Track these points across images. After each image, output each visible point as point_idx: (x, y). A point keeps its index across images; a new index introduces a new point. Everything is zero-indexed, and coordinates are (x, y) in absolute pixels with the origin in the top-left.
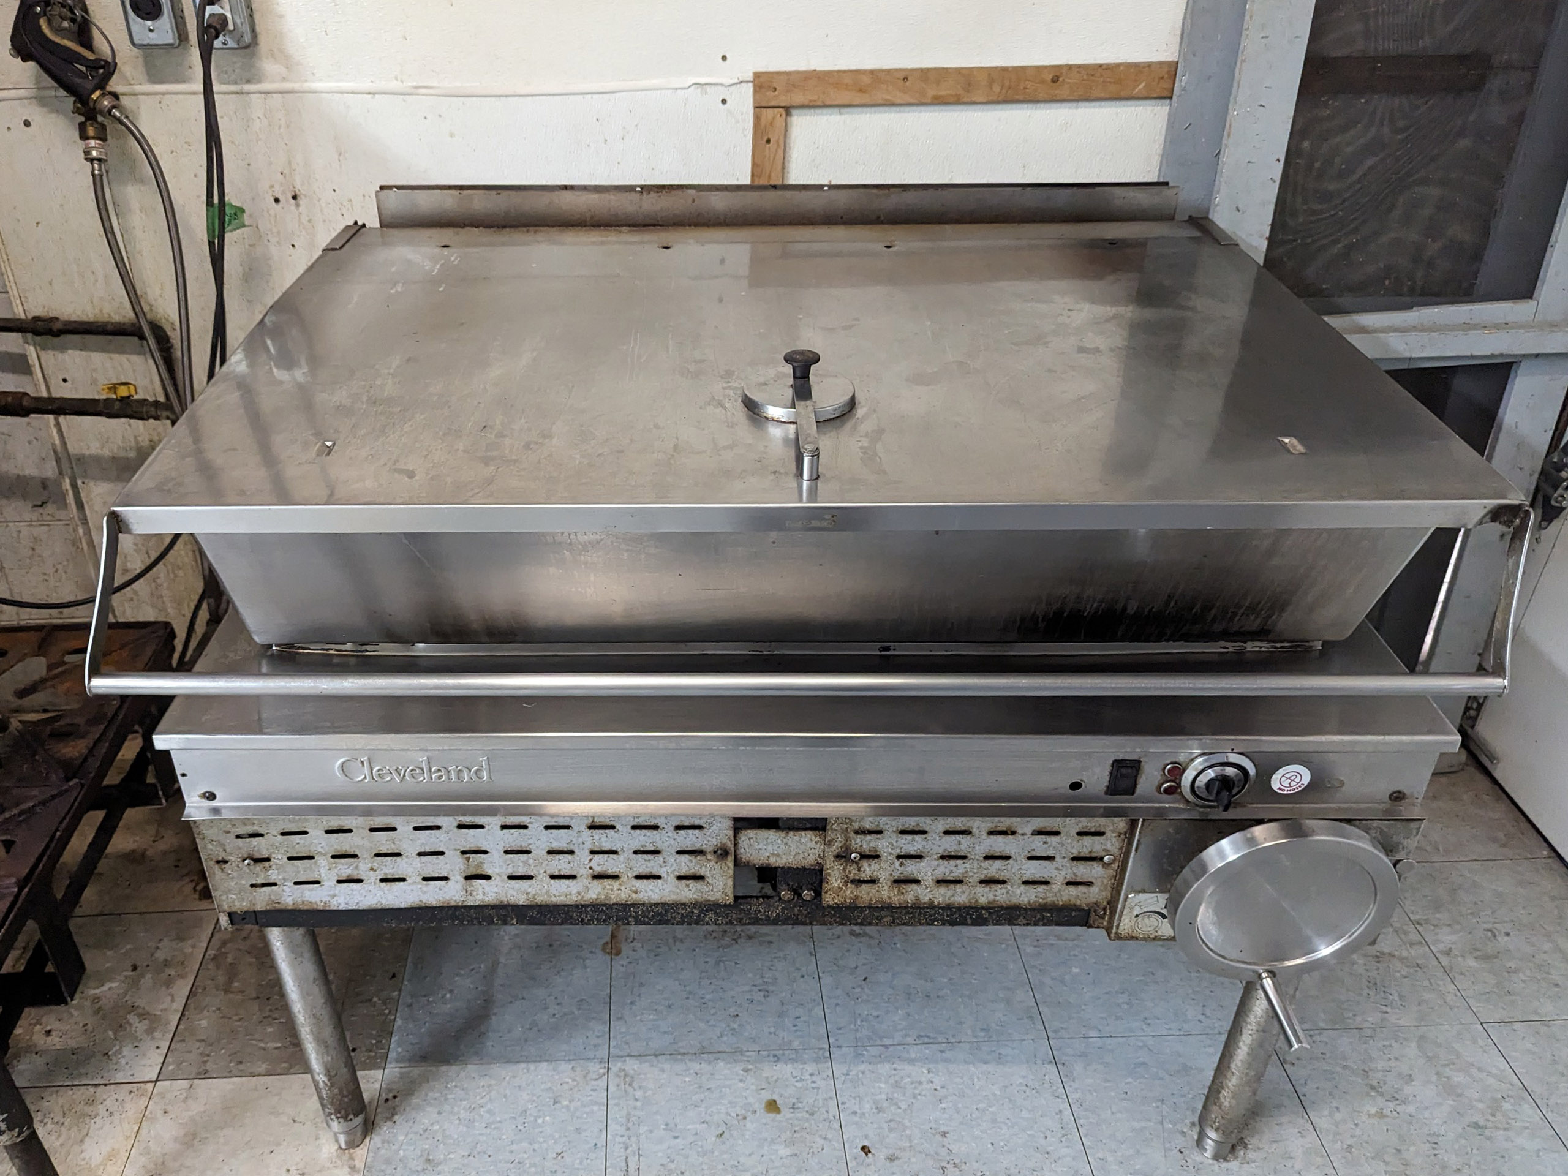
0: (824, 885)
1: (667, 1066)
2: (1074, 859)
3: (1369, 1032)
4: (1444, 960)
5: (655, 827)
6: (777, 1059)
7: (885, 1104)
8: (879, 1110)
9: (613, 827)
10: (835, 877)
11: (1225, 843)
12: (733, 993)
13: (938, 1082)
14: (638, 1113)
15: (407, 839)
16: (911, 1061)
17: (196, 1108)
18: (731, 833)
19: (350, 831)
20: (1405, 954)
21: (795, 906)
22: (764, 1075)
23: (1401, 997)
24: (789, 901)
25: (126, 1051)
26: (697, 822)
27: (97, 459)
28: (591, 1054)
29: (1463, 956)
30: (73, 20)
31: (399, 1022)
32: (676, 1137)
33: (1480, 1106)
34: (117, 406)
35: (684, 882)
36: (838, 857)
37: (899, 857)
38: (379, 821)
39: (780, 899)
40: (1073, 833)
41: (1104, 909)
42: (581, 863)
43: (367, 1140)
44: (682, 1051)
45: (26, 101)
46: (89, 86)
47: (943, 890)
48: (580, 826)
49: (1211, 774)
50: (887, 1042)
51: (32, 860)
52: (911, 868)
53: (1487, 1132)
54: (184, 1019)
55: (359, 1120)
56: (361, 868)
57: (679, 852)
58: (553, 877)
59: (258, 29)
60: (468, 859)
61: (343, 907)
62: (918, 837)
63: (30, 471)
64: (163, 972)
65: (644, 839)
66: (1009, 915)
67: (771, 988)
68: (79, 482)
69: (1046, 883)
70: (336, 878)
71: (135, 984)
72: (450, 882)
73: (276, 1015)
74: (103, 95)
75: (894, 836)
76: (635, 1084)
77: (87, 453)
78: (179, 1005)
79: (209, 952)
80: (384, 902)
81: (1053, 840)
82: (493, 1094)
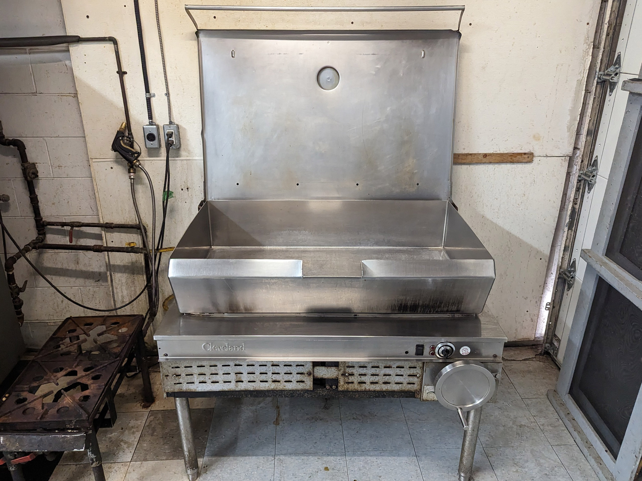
0: (339, 384)
1: (293, 457)
2: (409, 376)
3: (515, 448)
4: (542, 427)
5: (290, 366)
6: (328, 455)
7: (362, 468)
8: (360, 470)
9: (278, 366)
10: (341, 382)
11: (447, 367)
12: (315, 436)
13: (379, 462)
14: (284, 471)
15: (221, 370)
16: (371, 456)
17: (143, 469)
18: (312, 367)
19: (204, 366)
20: (529, 425)
21: (330, 391)
22: (325, 459)
23: (527, 438)
24: (329, 389)
25: (120, 453)
26: (302, 364)
27: (119, 266)
28: (269, 454)
29: (548, 426)
30: (130, 141)
31: (208, 445)
32: (296, 478)
33: (547, 469)
34: (130, 249)
35: (299, 383)
36: (342, 375)
37: (359, 375)
38: (213, 364)
39: (326, 389)
40: (408, 367)
41: (419, 392)
42: (270, 377)
43: (198, 478)
44: (298, 453)
45: (112, 162)
46: (133, 159)
47: (372, 386)
48: (269, 365)
49: (443, 348)
50: (364, 450)
51: (107, 380)
52: (363, 379)
53: (549, 477)
54: (139, 444)
55: (196, 471)
56: (206, 378)
57: (297, 374)
58: (261, 381)
59: (181, 143)
60: (237, 376)
61: (200, 391)
62: (365, 369)
63: (96, 270)
64: (131, 430)
65: (287, 369)
66: (392, 393)
67: (327, 435)
68: (112, 273)
69: (402, 383)
70: (199, 382)
71: (122, 433)
72: (231, 383)
73: (168, 443)
74: (137, 161)
75: (358, 368)
76: (283, 463)
77: (116, 264)
78: (137, 439)
79: (146, 424)
80: (212, 389)
81: (402, 369)
82: (238, 465)
